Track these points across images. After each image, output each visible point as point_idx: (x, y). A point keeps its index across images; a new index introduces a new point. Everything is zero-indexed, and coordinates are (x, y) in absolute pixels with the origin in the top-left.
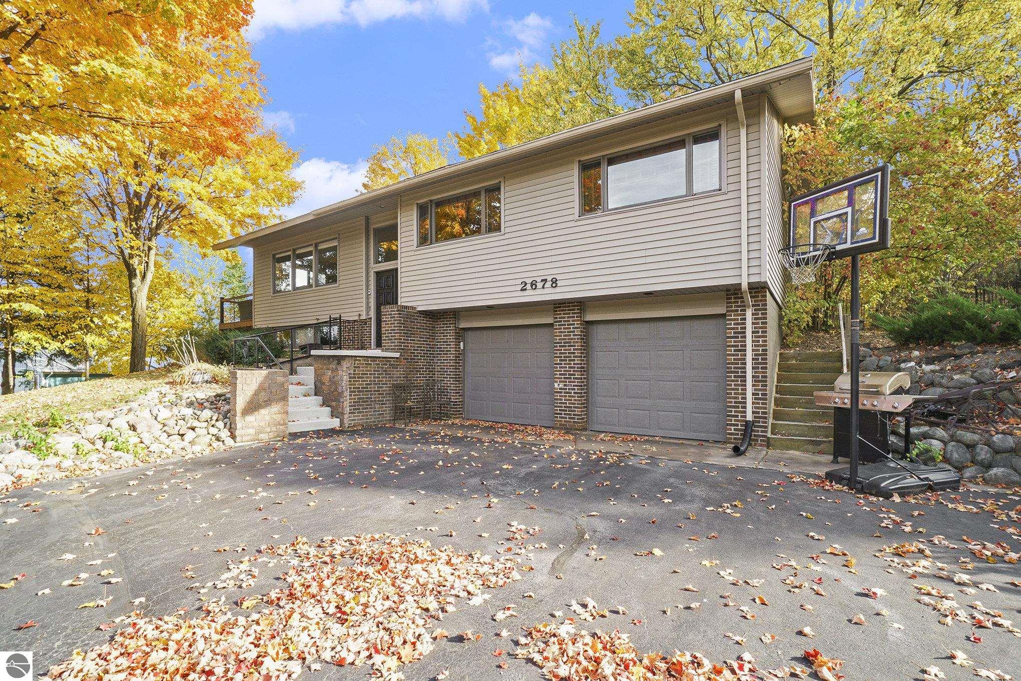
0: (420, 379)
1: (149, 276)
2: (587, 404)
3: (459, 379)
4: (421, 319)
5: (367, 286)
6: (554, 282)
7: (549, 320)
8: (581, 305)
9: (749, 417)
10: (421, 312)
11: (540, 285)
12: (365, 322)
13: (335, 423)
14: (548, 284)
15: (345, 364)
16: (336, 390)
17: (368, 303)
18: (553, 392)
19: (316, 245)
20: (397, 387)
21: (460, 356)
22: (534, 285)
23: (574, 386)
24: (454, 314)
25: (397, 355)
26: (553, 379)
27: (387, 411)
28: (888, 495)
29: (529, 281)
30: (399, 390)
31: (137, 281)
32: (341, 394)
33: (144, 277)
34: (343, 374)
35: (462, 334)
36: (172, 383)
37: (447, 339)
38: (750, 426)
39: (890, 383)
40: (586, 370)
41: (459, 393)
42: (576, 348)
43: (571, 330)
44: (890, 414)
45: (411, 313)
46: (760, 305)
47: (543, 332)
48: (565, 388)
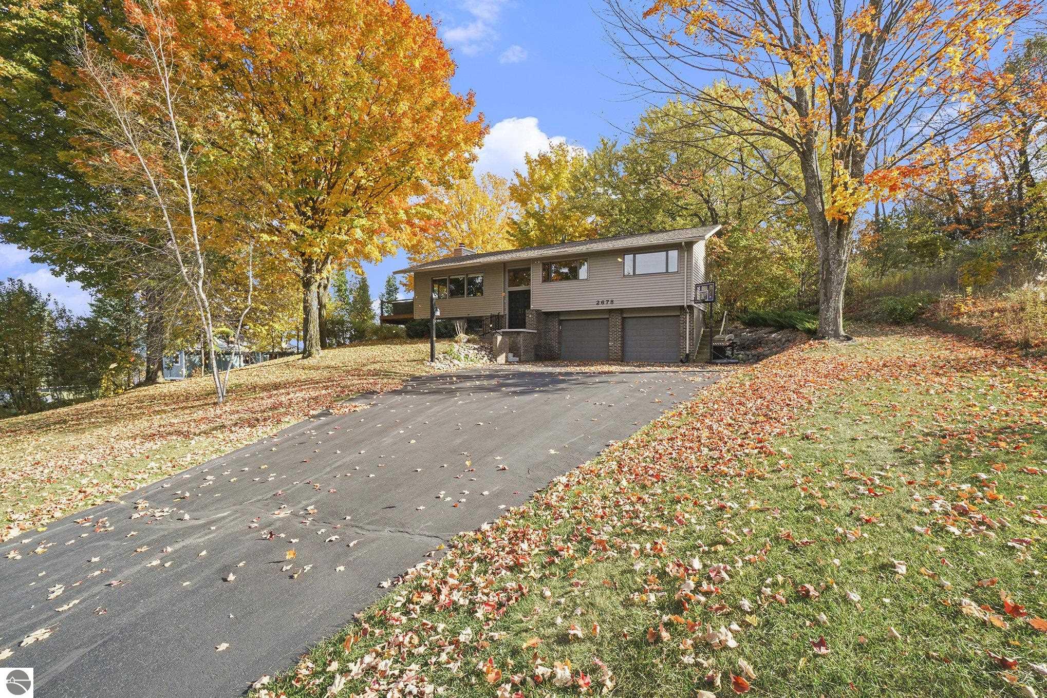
0: (542, 343)
2: (623, 351)
3: (560, 343)
4: (545, 316)
5: (504, 299)
6: (612, 301)
7: (608, 317)
8: (621, 311)
9: (687, 352)
11: (605, 303)
12: (502, 316)
13: (518, 359)
14: (609, 302)
15: (522, 335)
16: (516, 345)
17: (504, 307)
18: (608, 346)
19: (467, 275)
21: (560, 332)
22: (602, 302)
23: (619, 344)
24: (558, 314)
25: (534, 331)
26: (609, 341)
27: (532, 355)
28: (717, 364)
29: (600, 301)
30: (537, 347)
32: (519, 347)
34: (521, 339)
35: (561, 322)
36: (456, 342)
37: (554, 325)
38: (687, 355)
39: (727, 337)
40: (623, 337)
41: (560, 349)
42: (619, 328)
43: (617, 321)
44: (726, 347)
45: (539, 313)
46: (692, 313)
47: (604, 321)
48: (614, 345)
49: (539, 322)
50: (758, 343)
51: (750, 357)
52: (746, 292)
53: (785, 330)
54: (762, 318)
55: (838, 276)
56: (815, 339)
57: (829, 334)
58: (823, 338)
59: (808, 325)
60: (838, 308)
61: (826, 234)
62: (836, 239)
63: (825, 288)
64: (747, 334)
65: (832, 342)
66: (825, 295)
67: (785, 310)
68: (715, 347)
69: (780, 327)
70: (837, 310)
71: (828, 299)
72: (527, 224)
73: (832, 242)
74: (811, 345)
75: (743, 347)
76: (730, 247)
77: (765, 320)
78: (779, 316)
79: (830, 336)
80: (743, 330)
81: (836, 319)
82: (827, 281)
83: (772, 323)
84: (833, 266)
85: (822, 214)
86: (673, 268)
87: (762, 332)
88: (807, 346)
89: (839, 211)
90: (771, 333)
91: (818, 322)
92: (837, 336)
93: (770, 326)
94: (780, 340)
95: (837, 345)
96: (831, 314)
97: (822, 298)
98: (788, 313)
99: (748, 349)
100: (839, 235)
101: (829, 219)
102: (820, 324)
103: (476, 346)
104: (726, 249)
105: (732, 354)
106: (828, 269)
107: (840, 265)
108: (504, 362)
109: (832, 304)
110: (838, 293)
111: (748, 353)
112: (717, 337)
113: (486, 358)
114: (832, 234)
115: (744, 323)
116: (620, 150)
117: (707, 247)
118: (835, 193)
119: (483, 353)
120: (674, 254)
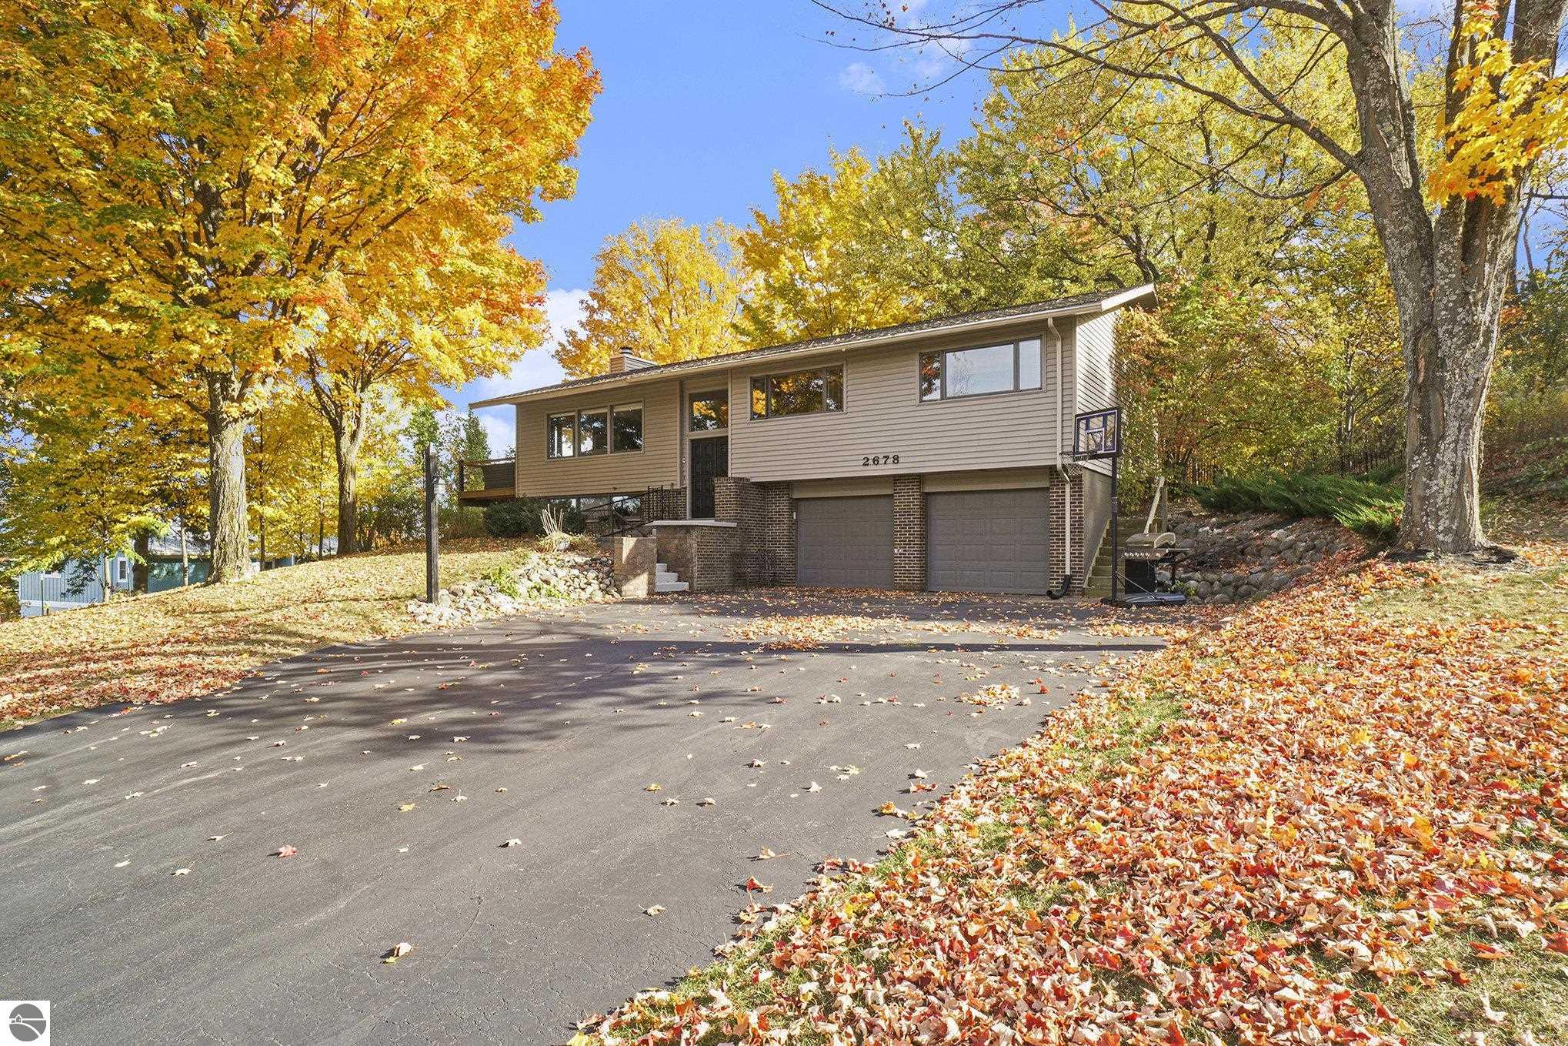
0: (752, 549)
1: (362, 435)
2: (925, 568)
3: (793, 549)
4: (754, 491)
5: (681, 456)
6: (896, 459)
7: (889, 492)
8: (920, 479)
9: (1068, 572)
10: (755, 484)
11: (882, 461)
13: (685, 586)
14: (890, 460)
15: (694, 533)
16: (684, 556)
17: (682, 472)
18: (893, 557)
19: (612, 407)
20: (735, 555)
21: (794, 526)
22: (876, 461)
23: (914, 551)
24: (788, 485)
25: (734, 525)
26: (894, 546)
27: (726, 576)
28: (1129, 606)
29: (871, 457)
30: (737, 558)
31: (345, 441)
32: (690, 561)
33: (354, 436)
34: (693, 542)
35: (795, 504)
36: (541, 550)
37: (780, 509)
38: (1068, 580)
39: (1158, 539)
40: (925, 536)
41: (793, 561)
42: (915, 517)
43: (910, 500)
44: (1155, 562)
45: (743, 485)
46: (1077, 481)
47: (883, 502)
48: (905, 553)
49: (743, 503)
50: (1236, 553)
51: (1217, 584)
52: (1214, 435)
53: (1306, 522)
54: (1249, 494)
55: (1464, 370)
56: (1393, 558)
57: (1436, 544)
58: (1418, 554)
59: (1367, 514)
60: (1465, 468)
61: (1426, 252)
62: (1457, 263)
63: (1423, 409)
64: (1211, 531)
65: (1447, 568)
66: (1425, 428)
67: (1309, 472)
68: (1129, 562)
69: (1293, 514)
70: (1461, 472)
71: (1431, 439)
72: (770, 310)
73: (1445, 272)
74: (1380, 578)
75: (1201, 563)
76: (1175, 331)
77: (1255, 498)
78: (1289, 486)
79: (1441, 549)
80: (1202, 521)
81: (1458, 498)
82: (1429, 388)
83: (1273, 504)
84: (1449, 345)
85: (1413, 195)
86: (1031, 378)
87: (1247, 527)
88: (1368, 580)
89: (1473, 173)
90: (1271, 527)
91: (1400, 506)
92: (1462, 546)
93: (1266, 510)
94: (1291, 546)
95: (1468, 578)
96: (1443, 484)
97: (1413, 437)
98: (1312, 482)
99: (1214, 567)
100: (1468, 251)
101: (1434, 205)
102: (1408, 511)
103: (580, 560)
104: (1164, 337)
105: (1173, 579)
106: (1433, 353)
107: (1470, 339)
108: (642, 594)
109: (1446, 455)
110: (1466, 422)
111: (1211, 576)
112: (1136, 537)
113: (595, 585)
114: (1444, 248)
115: (1206, 504)
116: (947, 148)
117: (1118, 333)
118: (1459, 119)
119: (592, 574)
120: (1031, 349)
